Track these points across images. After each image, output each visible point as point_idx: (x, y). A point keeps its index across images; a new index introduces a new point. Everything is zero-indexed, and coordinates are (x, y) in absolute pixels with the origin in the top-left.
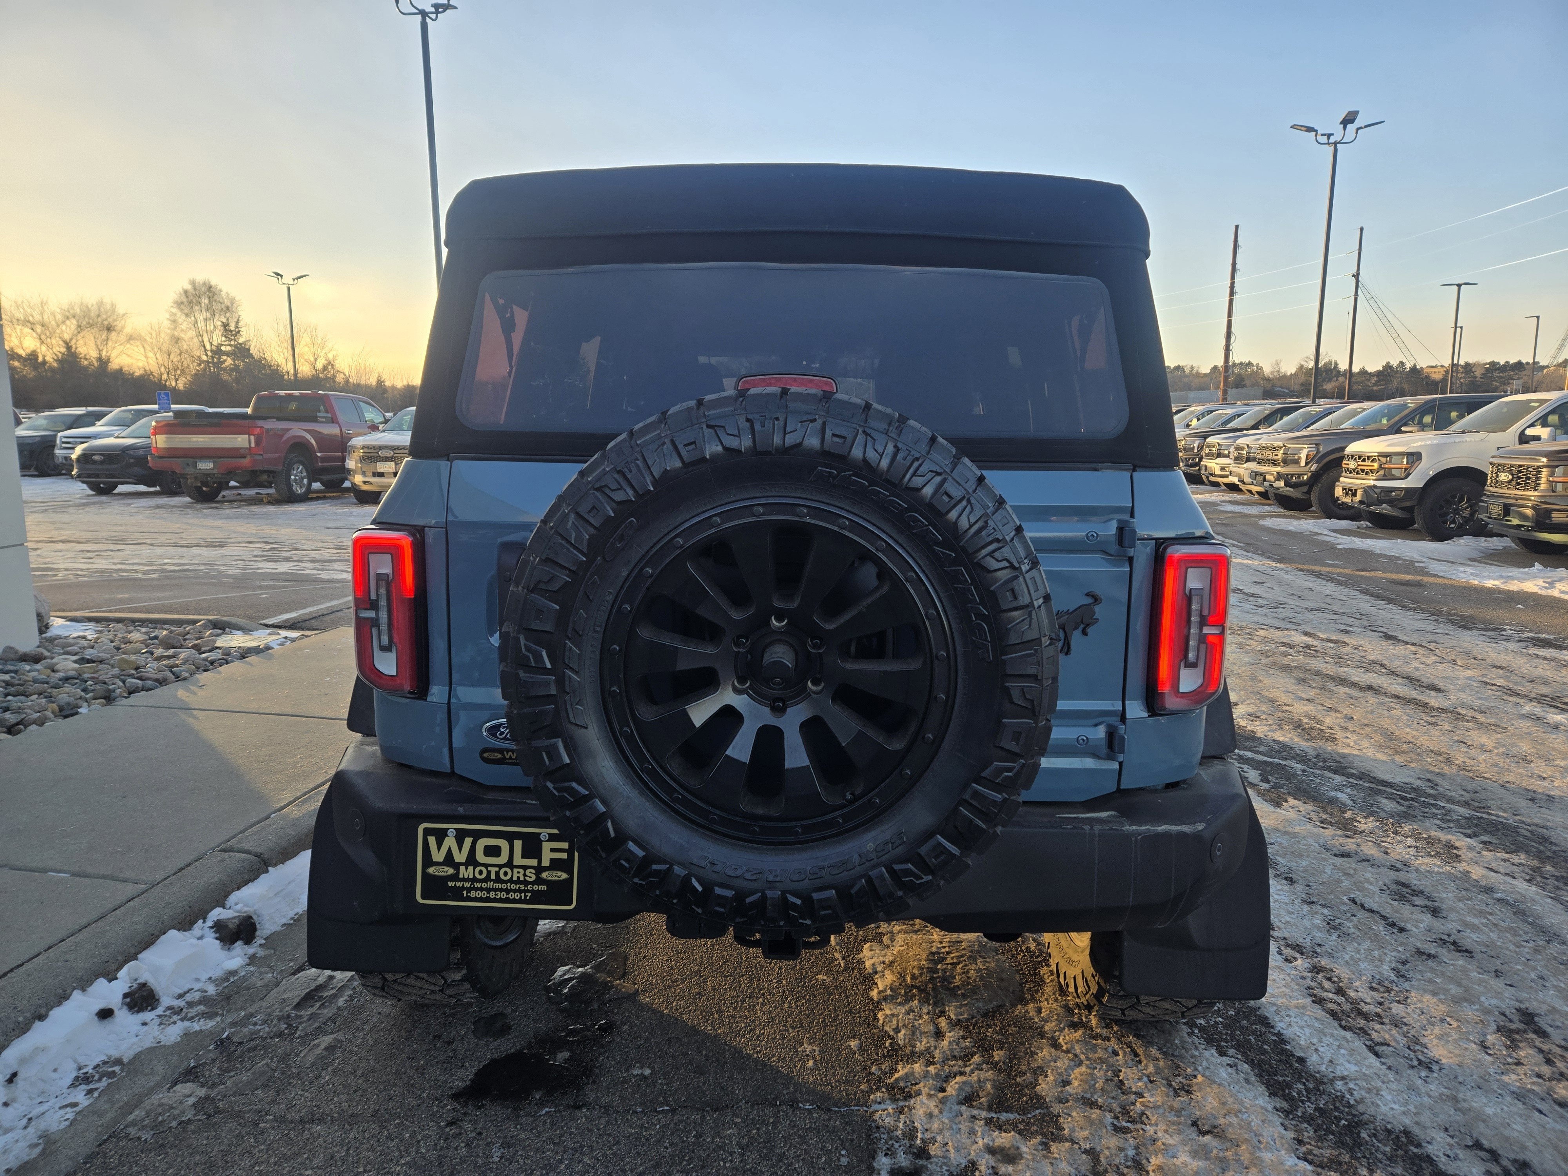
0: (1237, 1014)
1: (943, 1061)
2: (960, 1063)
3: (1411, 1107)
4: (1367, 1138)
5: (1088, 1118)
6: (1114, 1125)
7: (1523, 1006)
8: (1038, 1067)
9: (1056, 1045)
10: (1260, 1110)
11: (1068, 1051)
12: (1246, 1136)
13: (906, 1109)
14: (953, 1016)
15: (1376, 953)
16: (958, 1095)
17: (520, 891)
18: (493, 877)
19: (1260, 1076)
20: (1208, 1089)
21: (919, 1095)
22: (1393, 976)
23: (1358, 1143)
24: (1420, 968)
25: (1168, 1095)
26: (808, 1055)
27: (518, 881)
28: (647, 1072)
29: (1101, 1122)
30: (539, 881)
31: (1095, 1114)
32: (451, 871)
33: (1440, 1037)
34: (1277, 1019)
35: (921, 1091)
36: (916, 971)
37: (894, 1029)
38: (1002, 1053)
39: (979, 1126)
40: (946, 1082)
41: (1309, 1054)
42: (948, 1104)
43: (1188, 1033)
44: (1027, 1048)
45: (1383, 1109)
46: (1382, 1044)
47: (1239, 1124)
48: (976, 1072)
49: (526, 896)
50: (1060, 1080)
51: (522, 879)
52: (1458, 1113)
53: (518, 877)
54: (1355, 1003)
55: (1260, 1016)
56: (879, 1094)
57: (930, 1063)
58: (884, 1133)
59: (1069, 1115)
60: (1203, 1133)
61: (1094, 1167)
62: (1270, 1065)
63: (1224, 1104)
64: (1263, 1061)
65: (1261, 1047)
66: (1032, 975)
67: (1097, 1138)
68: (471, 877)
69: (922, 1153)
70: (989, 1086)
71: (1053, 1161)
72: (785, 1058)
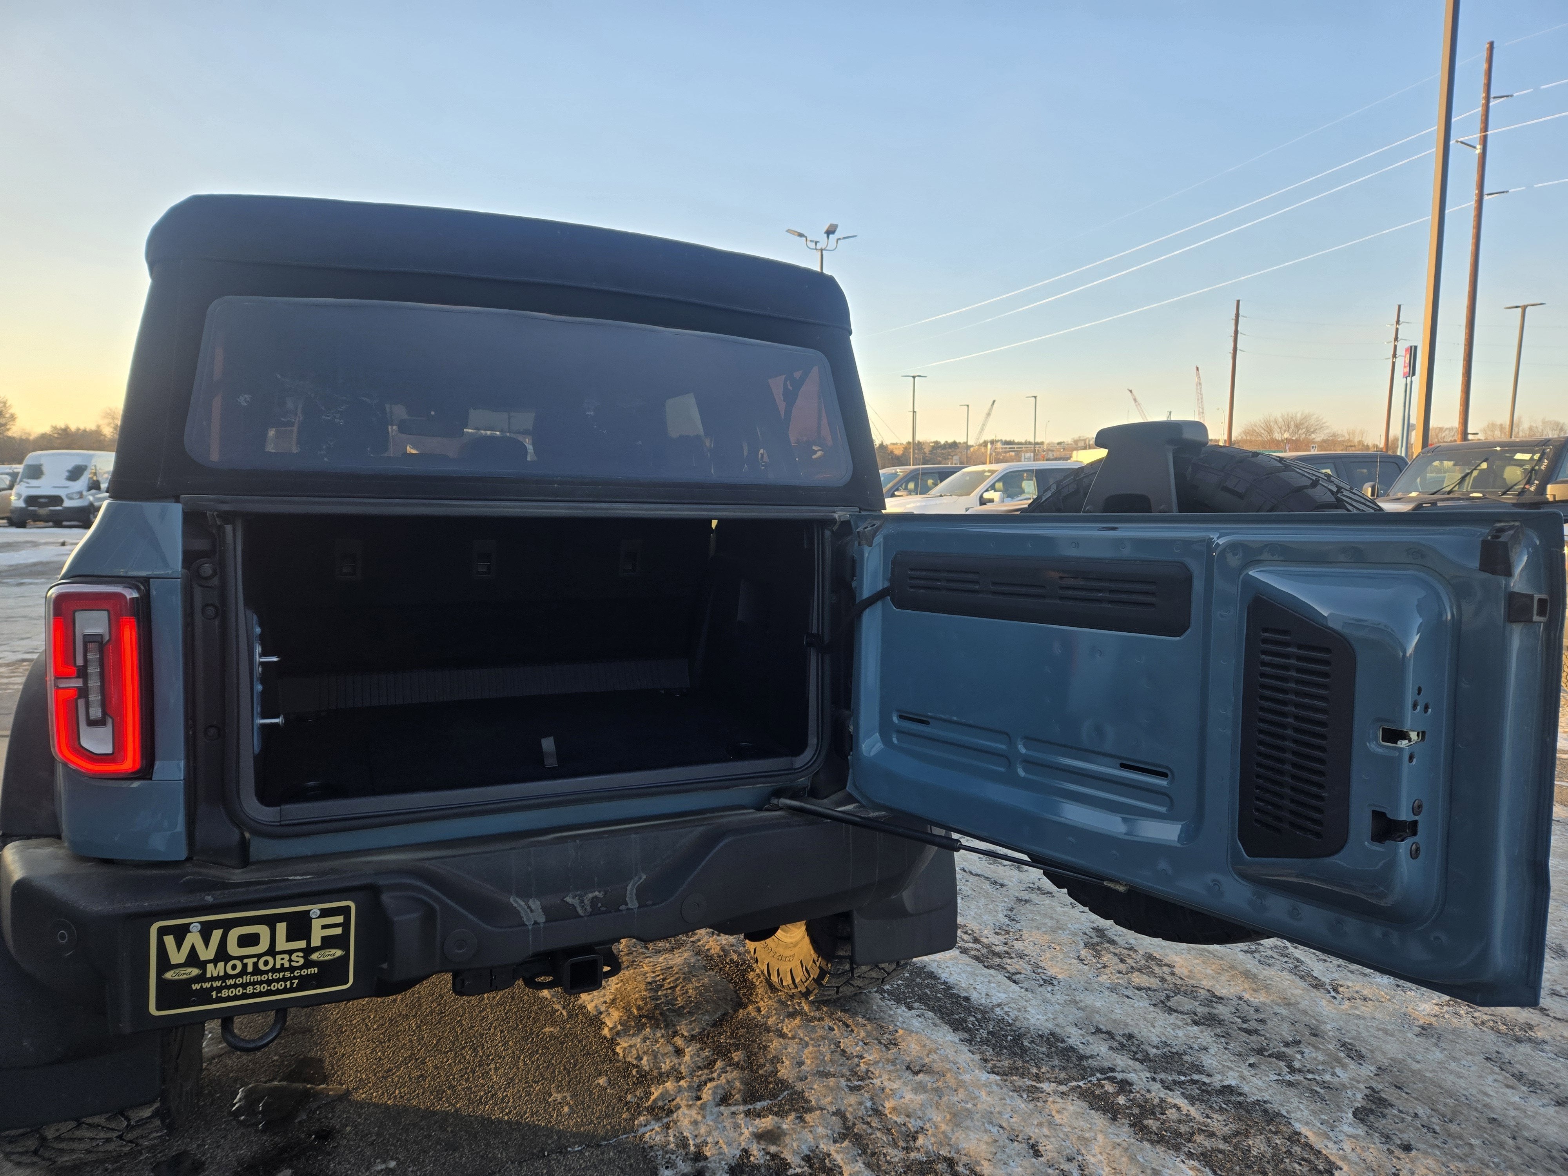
0: (911, 975)
1: (691, 1074)
2: (706, 1071)
3: (1050, 1015)
4: (1029, 1045)
5: (827, 1086)
6: (849, 1087)
7: (1095, 925)
8: (774, 1057)
9: (782, 1035)
10: (951, 1044)
11: (793, 1038)
12: (948, 1066)
13: (672, 1124)
14: (686, 1034)
15: (991, 906)
16: (714, 1099)
17: (284, 979)
18: (250, 969)
19: (942, 1018)
20: (909, 1038)
21: (679, 1108)
22: (1007, 921)
23: (1024, 1050)
24: (1023, 911)
25: (881, 1051)
26: (560, 1103)
27: (283, 969)
28: (392, 1164)
29: (838, 1087)
30: (308, 964)
31: (832, 1081)
32: (195, 972)
33: (1052, 959)
34: (940, 972)
35: (680, 1105)
36: (640, 1003)
37: (636, 1059)
38: (739, 1053)
39: (741, 1119)
40: (699, 1090)
41: (970, 993)
42: (708, 1109)
43: (881, 999)
44: (759, 1044)
45: (1032, 1021)
46: (1016, 973)
47: (940, 1059)
48: (723, 1075)
49: (292, 984)
50: (795, 1063)
51: (287, 965)
52: (1080, 1011)
53: (282, 965)
54: (988, 947)
55: (928, 972)
56: (642, 1118)
57: (680, 1078)
58: (658, 1150)
59: (811, 1088)
60: (916, 1073)
61: (844, 1124)
62: (946, 1008)
63: (925, 1046)
64: (940, 1006)
65: (936, 996)
66: (742, 982)
67: (839, 1100)
68: (222, 974)
69: (699, 1156)
70: (738, 1084)
71: (812, 1129)
72: (538, 1111)
